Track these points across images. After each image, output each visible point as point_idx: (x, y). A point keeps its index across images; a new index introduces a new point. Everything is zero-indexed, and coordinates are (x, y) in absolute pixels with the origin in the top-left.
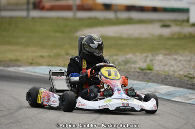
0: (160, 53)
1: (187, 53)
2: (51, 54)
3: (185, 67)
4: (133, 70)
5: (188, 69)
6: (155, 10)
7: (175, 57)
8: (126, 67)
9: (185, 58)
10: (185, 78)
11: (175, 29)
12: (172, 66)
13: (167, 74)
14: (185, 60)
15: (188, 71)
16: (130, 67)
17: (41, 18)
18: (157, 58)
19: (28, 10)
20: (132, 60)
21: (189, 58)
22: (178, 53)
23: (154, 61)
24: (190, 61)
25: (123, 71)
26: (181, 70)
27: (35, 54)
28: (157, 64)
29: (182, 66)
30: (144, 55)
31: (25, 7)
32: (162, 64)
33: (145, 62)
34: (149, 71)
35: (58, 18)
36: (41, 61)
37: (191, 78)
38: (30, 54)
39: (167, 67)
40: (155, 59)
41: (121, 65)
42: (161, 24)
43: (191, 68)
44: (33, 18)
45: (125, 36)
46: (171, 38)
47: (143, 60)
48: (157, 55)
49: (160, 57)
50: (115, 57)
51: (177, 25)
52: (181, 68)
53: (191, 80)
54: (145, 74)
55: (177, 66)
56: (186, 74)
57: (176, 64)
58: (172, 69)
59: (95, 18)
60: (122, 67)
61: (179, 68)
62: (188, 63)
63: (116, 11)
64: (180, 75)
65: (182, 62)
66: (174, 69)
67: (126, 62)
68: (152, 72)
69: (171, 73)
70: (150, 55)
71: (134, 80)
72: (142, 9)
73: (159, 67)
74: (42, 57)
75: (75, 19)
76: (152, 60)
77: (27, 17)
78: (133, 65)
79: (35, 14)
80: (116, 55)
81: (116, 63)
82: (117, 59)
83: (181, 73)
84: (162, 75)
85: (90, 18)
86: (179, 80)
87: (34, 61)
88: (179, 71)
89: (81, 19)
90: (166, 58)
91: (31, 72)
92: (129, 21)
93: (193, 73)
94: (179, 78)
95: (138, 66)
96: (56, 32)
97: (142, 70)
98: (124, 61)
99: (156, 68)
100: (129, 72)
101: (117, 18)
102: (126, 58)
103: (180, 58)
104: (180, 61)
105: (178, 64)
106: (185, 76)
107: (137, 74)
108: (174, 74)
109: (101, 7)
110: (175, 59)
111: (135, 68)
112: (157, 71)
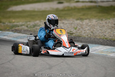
1: (71, 19)
3: (69, 28)
5: (70, 29)
7: (64, 21)
8: (34, 29)
14: (69, 23)
15: (70, 30)
16: (37, 29)
20: (38, 24)
21: (71, 22)
22: (66, 19)
24: (72, 24)
25: (32, 31)
37: (71, 34)
41: (32, 28)
43: (72, 28)
50: (29, 23)
52: (66, 28)
53: (71, 35)
56: (69, 31)
57: (63, 26)
60: (32, 29)
62: (71, 25)
65: (67, 24)
67: (34, 26)
80: (30, 22)
81: (29, 26)
93: (73, 31)
98: (33, 25)
100: (35, 31)
102: (35, 23)
104: (66, 24)
106: (68, 33)
110: (63, 23)
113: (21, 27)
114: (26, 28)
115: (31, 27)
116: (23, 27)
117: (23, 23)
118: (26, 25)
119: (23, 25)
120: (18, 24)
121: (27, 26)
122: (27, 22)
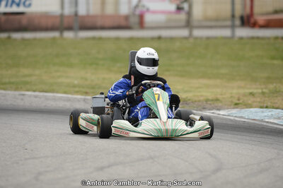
2: (266, 90)
17: (253, 38)
19: (233, 27)
27: (242, 91)
31: (229, 23)
36: (250, 100)
38: (234, 91)
44: (241, 38)
74: (252, 94)
77: (233, 37)
79: (243, 32)
87: (241, 101)
91: (236, 117)
96: (273, 58)
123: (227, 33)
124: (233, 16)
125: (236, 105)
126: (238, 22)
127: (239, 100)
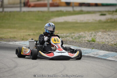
0: (100, 31)
1: (116, 31)
2: (35, 33)
4: (83, 42)
5: (116, 40)
6: (96, 5)
7: (109, 33)
8: (79, 40)
9: (115, 34)
10: (115, 46)
11: (108, 16)
12: (107, 39)
13: (104, 43)
16: (82, 40)
17: (29, 12)
18: (98, 34)
19: (21, 7)
20: (83, 36)
22: (111, 31)
23: (96, 36)
25: (78, 43)
26: (112, 41)
27: (25, 34)
28: (98, 38)
29: (113, 39)
30: (90, 32)
31: (19, 5)
32: (101, 38)
33: (91, 36)
34: (93, 42)
35: (39, 11)
36: (28, 37)
38: (22, 34)
39: (104, 39)
40: (97, 35)
41: (77, 39)
42: (100, 13)
44: (24, 12)
45: (78, 21)
46: (106, 22)
47: (89, 36)
48: (98, 32)
49: (100, 34)
50: (73, 34)
51: (109, 14)
52: (112, 39)
54: (91, 44)
55: (110, 39)
56: (115, 43)
57: (109, 37)
58: (107, 40)
59: (61, 11)
61: (111, 40)
63: (73, 7)
64: (112, 44)
65: (113, 36)
66: (109, 41)
68: (95, 42)
69: (106, 43)
70: (94, 33)
71: (84, 48)
72: (89, 5)
73: (99, 40)
74: (29, 35)
75: (49, 12)
76: (95, 36)
77: (20, 11)
78: (83, 39)
79: (25, 9)
80: (74, 33)
81: (74, 38)
82: (74, 35)
83: (112, 43)
84: (101, 44)
85: (58, 11)
86: (111, 47)
87: (25, 38)
88: (111, 41)
89: (52, 12)
90: (103, 34)
91: (23, 44)
92: (81, 12)
94: (111, 46)
95: (86, 39)
96: (37, 20)
97: (89, 41)
98: (78, 36)
99: (98, 40)
100: (81, 43)
101: (74, 11)
102: (79, 35)
103: (112, 34)
104: (112, 35)
105: (110, 38)
106: (115, 45)
107: (86, 44)
108: (108, 43)
109: (65, 4)
110: (109, 35)
111: (85, 41)
112: (98, 42)
113: (66, 38)
114: (71, 39)
115: (75, 38)
116: (68, 38)
117: (68, 35)
118: (70, 36)
119: (67, 36)
120: (62, 35)
121: (72, 38)
122: (71, 33)
123: (18, 9)
124: (21, 3)
125: (23, 40)
126: (22, 5)
127: (24, 37)
